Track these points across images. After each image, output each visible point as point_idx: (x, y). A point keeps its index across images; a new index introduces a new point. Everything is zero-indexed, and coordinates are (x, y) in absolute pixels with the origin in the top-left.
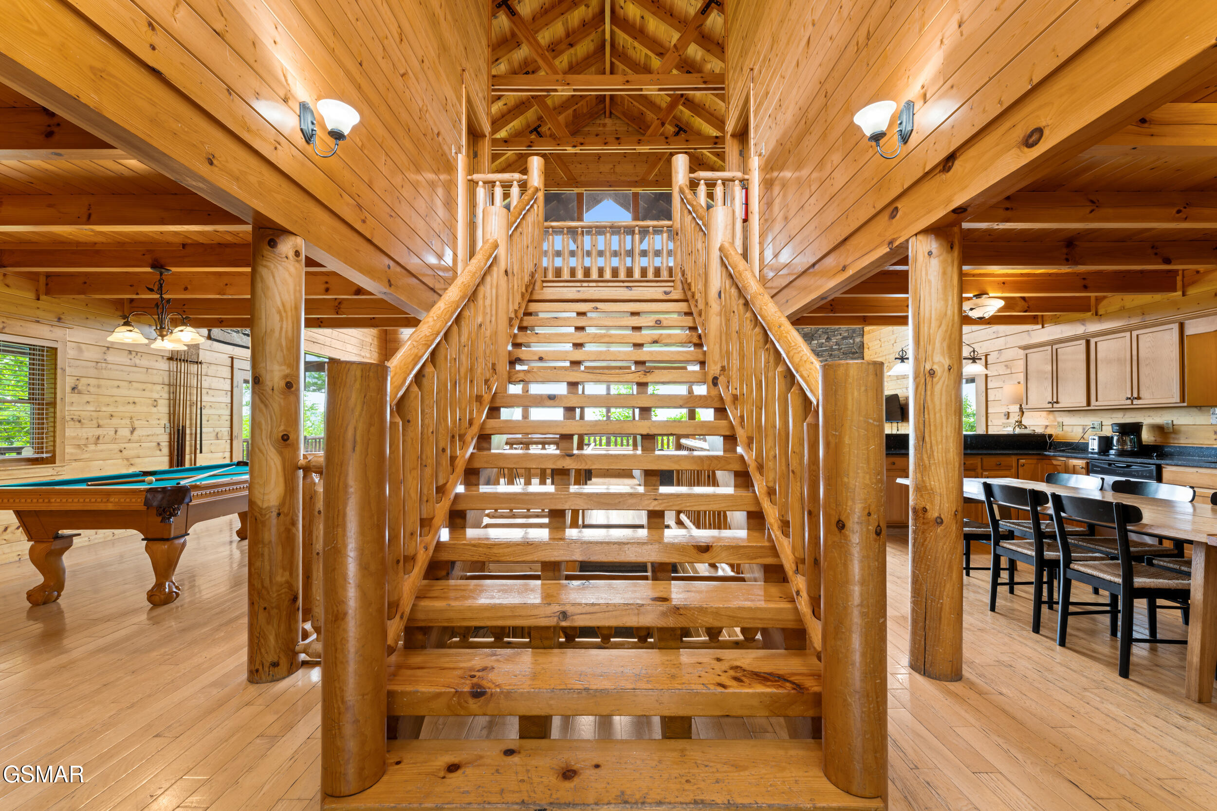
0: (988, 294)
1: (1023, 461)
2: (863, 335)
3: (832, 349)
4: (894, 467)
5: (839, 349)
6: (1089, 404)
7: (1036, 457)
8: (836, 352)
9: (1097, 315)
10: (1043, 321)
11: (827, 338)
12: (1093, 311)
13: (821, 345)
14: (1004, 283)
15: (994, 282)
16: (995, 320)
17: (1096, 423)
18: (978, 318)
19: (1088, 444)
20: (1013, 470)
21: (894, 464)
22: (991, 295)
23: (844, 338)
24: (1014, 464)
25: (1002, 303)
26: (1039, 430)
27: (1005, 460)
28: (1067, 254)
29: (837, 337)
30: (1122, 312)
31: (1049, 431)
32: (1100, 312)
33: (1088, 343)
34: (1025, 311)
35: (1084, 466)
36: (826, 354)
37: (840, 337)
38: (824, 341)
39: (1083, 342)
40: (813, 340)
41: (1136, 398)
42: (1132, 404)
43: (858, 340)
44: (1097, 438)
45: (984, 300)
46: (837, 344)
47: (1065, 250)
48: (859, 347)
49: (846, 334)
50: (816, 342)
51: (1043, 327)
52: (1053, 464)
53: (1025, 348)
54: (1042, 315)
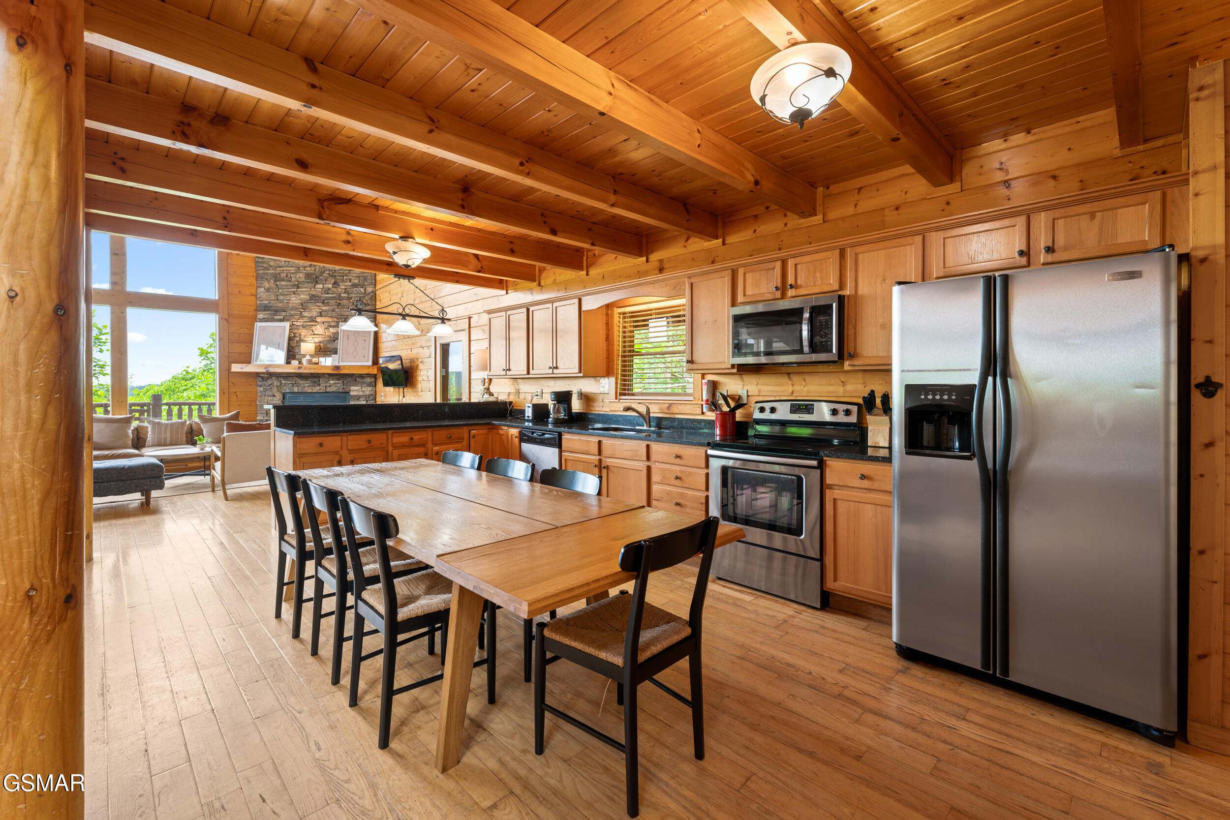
0: (413, 238)
1: (475, 431)
2: (375, 285)
3: (340, 298)
4: (322, 449)
5: (349, 299)
6: (528, 373)
7: (486, 427)
8: (345, 302)
9: (539, 285)
10: (507, 287)
11: (335, 283)
12: (537, 283)
13: (327, 291)
14: (432, 229)
15: (422, 225)
16: (423, 272)
17: (539, 390)
18: (404, 265)
19: (524, 410)
20: (465, 443)
21: (321, 445)
22: (418, 240)
23: (354, 286)
24: (466, 436)
25: (427, 254)
26: (502, 398)
27: (456, 432)
28: (462, 200)
29: (346, 284)
30: (555, 284)
31: (512, 398)
32: (542, 284)
33: (528, 310)
34: (479, 272)
35: (518, 435)
36: (332, 302)
37: (350, 284)
38: (330, 286)
39: (525, 310)
40: (317, 283)
41: (555, 368)
42: (553, 373)
43: (370, 289)
44: (531, 405)
45: (409, 244)
46: (346, 291)
47: (461, 195)
48: (371, 298)
49: (356, 281)
50: (320, 286)
51: (507, 293)
52: (499, 434)
53: (489, 312)
54: (507, 280)
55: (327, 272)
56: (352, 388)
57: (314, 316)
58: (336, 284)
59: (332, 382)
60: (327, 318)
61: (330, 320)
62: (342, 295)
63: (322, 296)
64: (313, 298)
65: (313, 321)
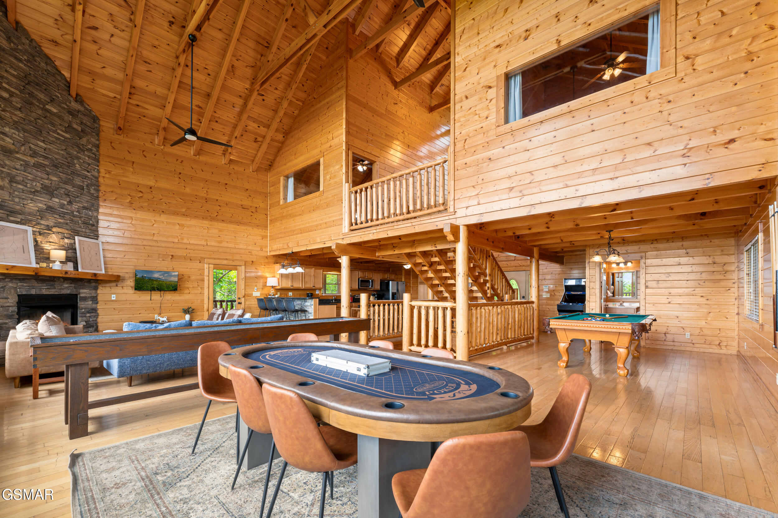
3: (73, 215)
40: (53, 196)
50: (57, 200)
55: (64, 190)
56: (82, 291)
57: (50, 225)
58: (70, 203)
59: (66, 285)
60: (63, 230)
61: (67, 232)
62: (75, 213)
63: (58, 209)
64: (50, 209)
65: (50, 230)
